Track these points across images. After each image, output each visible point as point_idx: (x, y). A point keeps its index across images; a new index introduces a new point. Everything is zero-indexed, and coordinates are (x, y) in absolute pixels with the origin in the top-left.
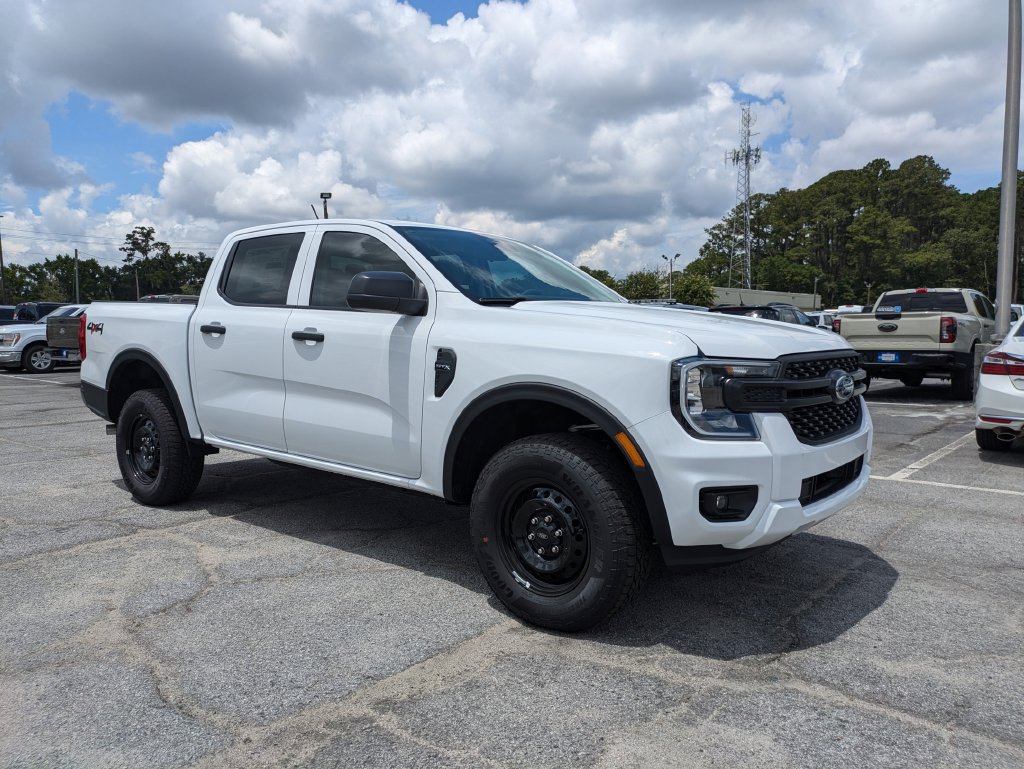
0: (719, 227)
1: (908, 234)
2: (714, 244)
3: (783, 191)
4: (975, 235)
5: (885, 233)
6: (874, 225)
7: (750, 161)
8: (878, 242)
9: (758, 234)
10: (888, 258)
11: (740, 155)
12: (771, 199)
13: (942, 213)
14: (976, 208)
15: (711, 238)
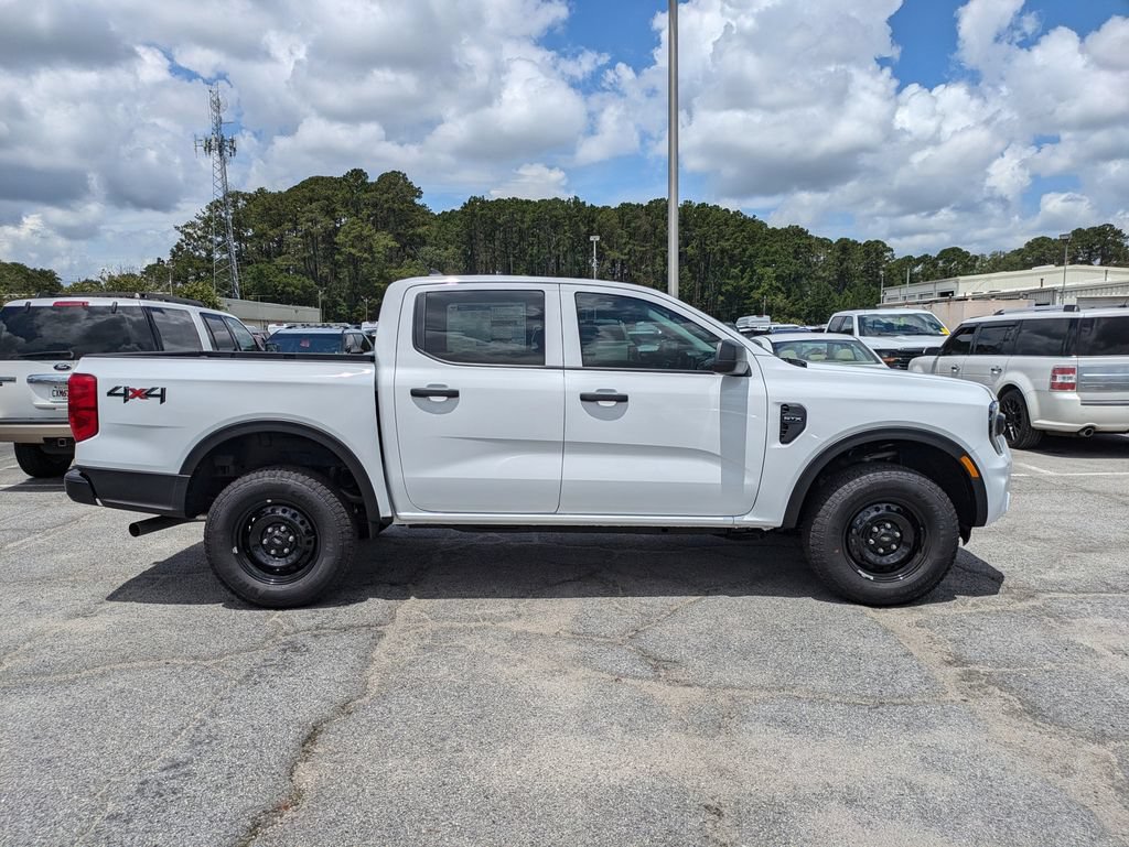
0: (192, 225)
1: (391, 249)
2: (187, 244)
3: (261, 190)
4: (445, 254)
5: (371, 247)
6: (360, 238)
7: (225, 153)
8: (366, 255)
9: (239, 238)
10: (376, 272)
11: (213, 143)
12: (250, 198)
13: (420, 230)
14: (443, 229)
15: (183, 237)
